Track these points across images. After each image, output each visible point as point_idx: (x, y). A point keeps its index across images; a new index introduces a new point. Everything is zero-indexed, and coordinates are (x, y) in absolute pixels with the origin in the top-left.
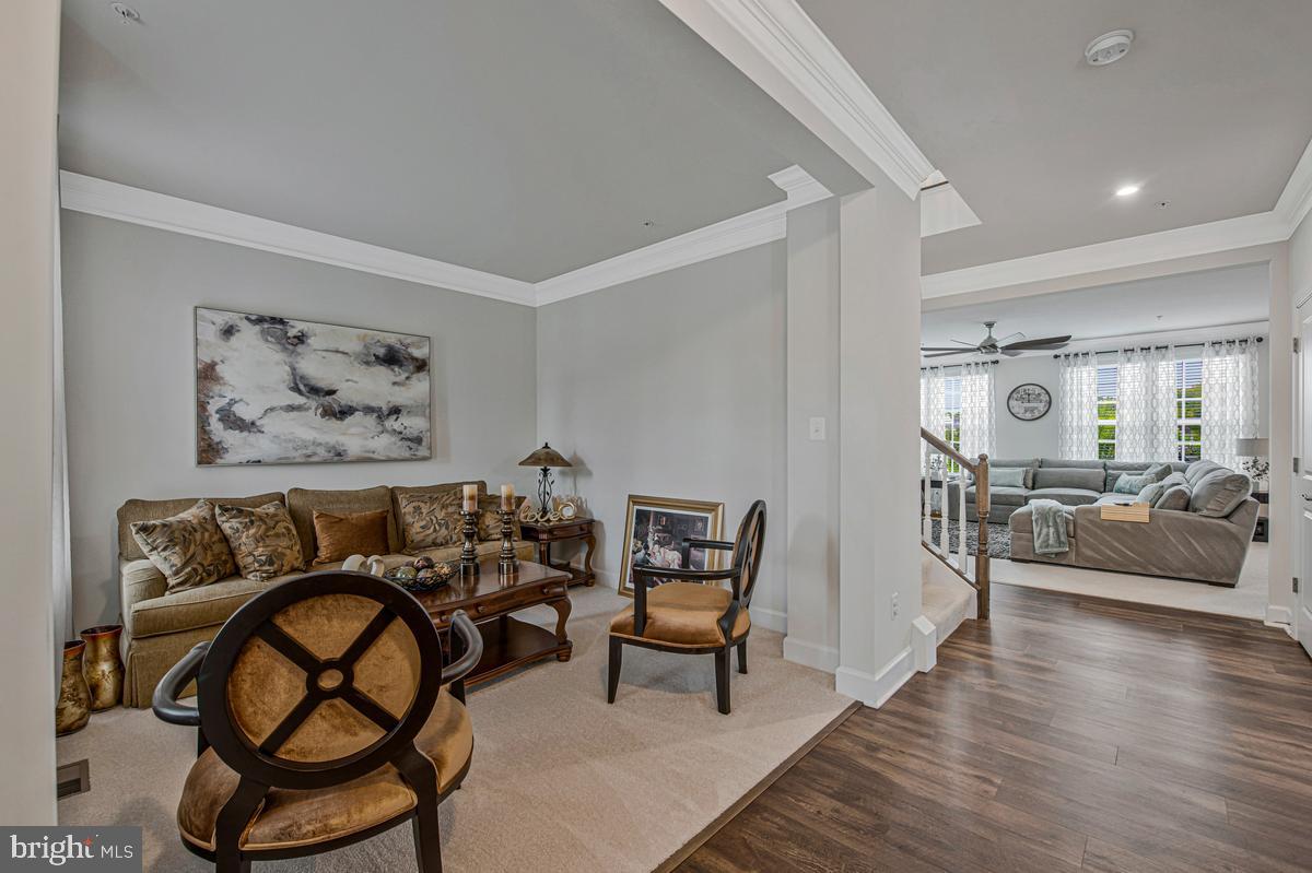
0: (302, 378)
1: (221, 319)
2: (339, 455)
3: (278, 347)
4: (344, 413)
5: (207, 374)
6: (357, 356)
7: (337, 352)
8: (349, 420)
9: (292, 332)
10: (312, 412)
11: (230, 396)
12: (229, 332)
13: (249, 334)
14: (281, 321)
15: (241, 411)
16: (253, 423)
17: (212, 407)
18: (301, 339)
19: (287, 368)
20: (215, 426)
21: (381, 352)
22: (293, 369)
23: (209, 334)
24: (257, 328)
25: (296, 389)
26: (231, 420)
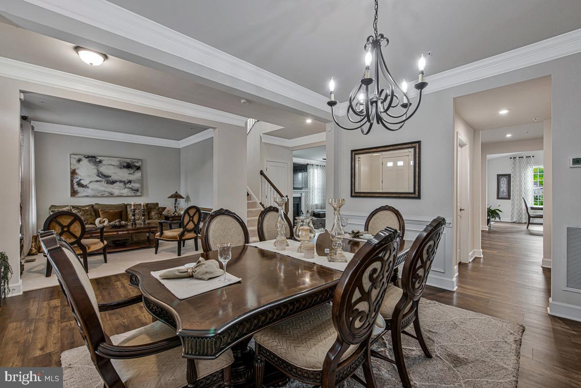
0: (101, 173)
1: (77, 157)
2: (112, 194)
3: (93, 164)
4: (113, 182)
5: (73, 173)
6: (117, 166)
7: (111, 165)
8: (115, 185)
9: (97, 160)
10: (103, 182)
11: (80, 178)
12: (79, 161)
13: (85, 161)
14: (94, 157)
15: (82, 182)
16: (86, 186)
17: (75, 181)
18: (100, 162)
19: (96, 170)
20: (76, 186)
21: (125, 164)
22: (98, 170)
23: (74, 161)
24: (87, 159)
25: (98, 176)
26: (80, 184)
